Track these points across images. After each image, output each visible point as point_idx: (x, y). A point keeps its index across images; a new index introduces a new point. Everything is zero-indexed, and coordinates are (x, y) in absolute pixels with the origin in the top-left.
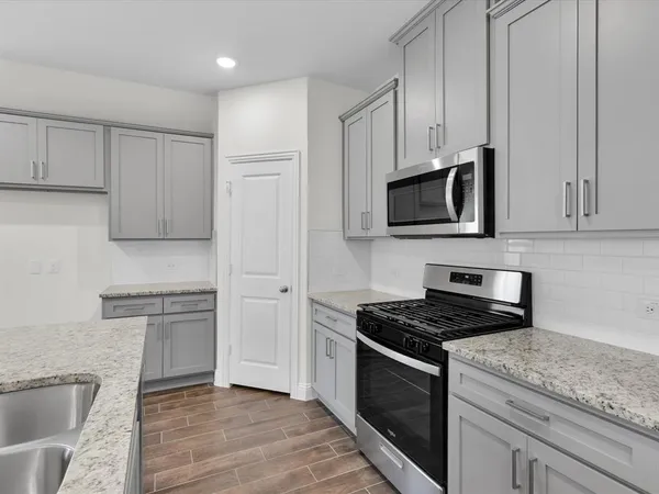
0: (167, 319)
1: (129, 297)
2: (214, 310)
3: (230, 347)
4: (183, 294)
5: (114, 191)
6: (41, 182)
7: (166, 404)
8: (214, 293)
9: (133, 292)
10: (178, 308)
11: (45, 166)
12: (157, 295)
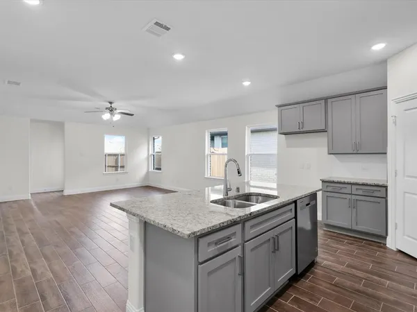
0: (354, 197)
1: (333, 182)
2: (386, 198)
3: (396, 224)
4: (363, 185)
5: (329, 130)
6: (302, 130)
7: (350, 242)
8: (386, 187)
9: (336, 180)
10: (360, 192)
11: (303, 123)
12: (348, 183)
